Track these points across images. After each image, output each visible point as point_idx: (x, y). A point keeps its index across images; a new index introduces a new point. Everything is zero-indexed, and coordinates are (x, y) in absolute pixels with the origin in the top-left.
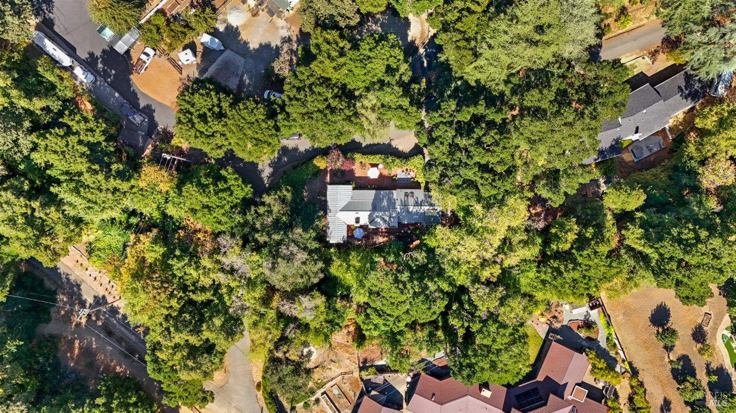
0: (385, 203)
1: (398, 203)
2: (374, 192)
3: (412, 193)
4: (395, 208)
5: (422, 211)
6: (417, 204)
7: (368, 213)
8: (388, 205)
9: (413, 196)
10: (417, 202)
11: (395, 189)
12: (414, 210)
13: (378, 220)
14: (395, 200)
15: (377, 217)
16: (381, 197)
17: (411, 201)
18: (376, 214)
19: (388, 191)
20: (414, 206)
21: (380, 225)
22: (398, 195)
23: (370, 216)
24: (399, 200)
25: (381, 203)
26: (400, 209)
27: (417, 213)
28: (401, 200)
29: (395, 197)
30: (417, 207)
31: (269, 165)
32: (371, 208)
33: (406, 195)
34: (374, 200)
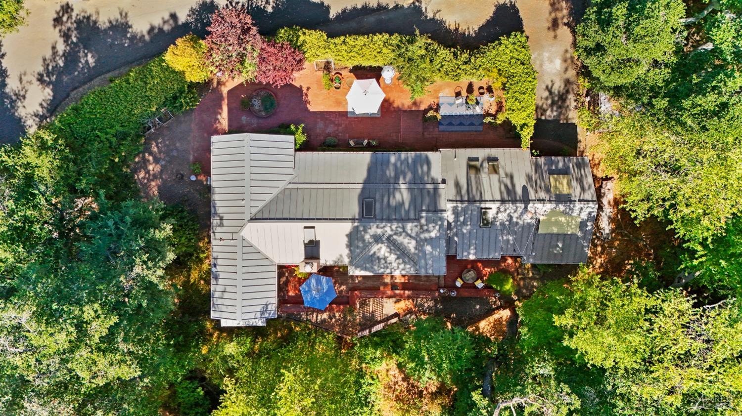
0: (403, 194)
1: (447, 192)
2: (366, 157)
3: (492, 159)
4: (435, 210)
5: (528, 218)
6: (509, 196)
7: (347, 227)
8: (413, 201)
9: (495, 170)
10: (511, 191)
11: (435, 148)
12: (502, 217)
13: (382, 250)
14: (434, 182)
15: (377, 239)
16: (391, 173)
17: (490, 185)
18: (374, 229)
19: (411, 155)
20: (503, 201)
21: (387, 265)
22: (445, 168)
23: (353, 238)
24: (451, 183)
25: (390, 193)
26: (455, 212)
27: (510, 226)
28: (457, 185)
29: (436, 173)
30: (510, 207)
31: (41, 79)
32: (354, 209)
33: (473, 167)
34: (366, 182)
